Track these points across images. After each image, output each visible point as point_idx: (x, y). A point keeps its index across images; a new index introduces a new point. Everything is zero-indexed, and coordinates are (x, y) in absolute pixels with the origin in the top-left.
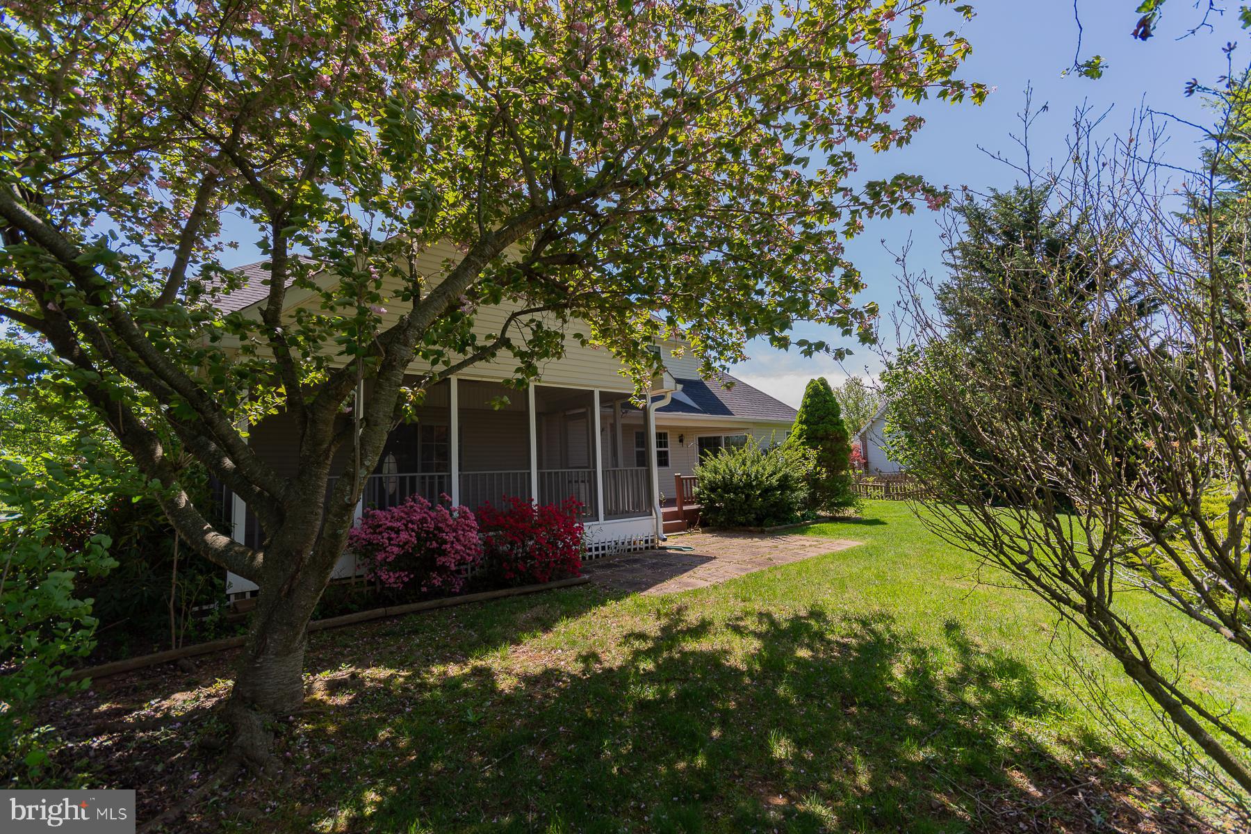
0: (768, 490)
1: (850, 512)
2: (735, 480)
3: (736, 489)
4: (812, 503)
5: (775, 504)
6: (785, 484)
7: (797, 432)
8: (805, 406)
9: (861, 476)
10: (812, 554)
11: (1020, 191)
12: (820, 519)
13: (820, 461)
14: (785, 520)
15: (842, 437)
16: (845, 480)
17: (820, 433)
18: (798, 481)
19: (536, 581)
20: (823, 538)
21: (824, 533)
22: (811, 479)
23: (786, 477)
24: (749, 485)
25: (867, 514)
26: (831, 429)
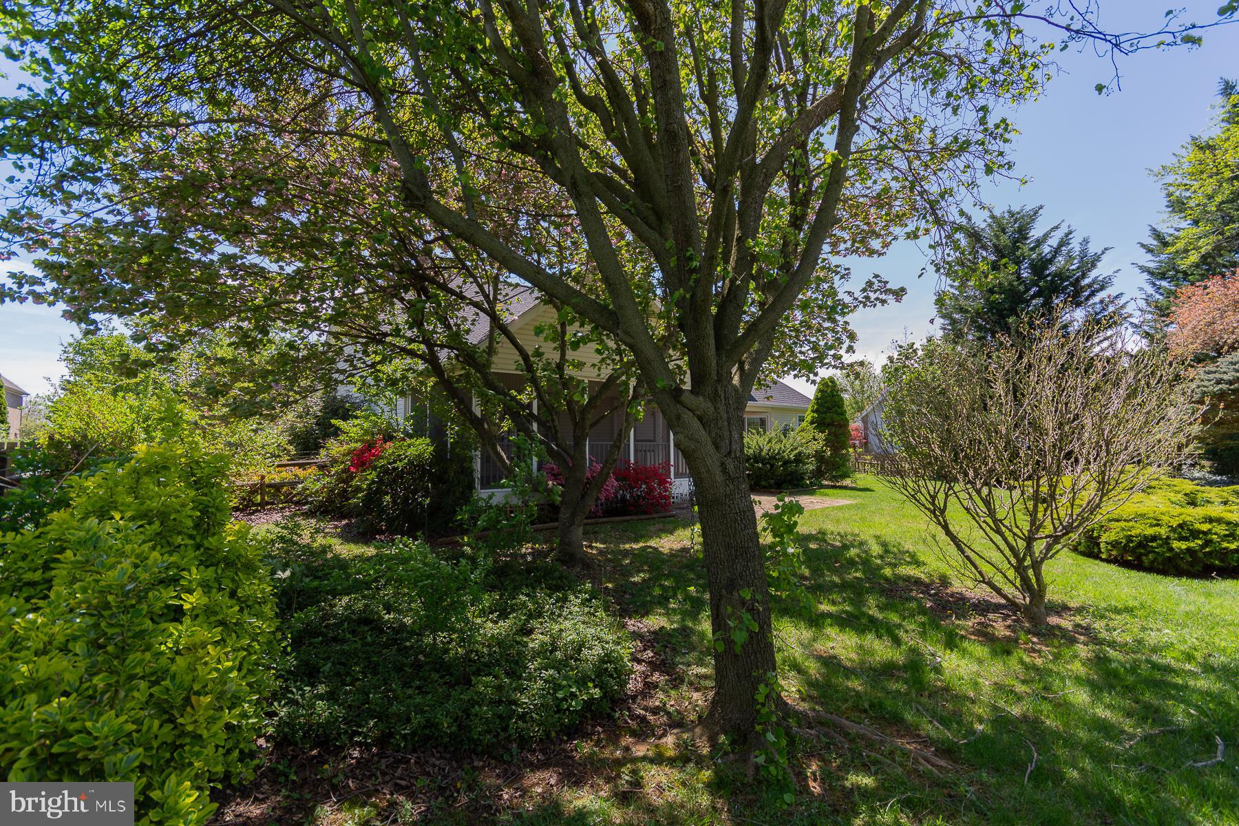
0: (786, 463)
1: (847, 482)
2: (763, 453)
3: (763, 461)
4: (818, 474)
5: (792, 473)
6: (799, 459)
7: (809, 418)
8: (817, 399)
9: (859, 455)
10: (818, 506)
11: (1012, 214)
12: (822, 487)
13: (828, 441)
14: (797, 486)
15: (844, 424)
16: (845, 458)
17: (828, 420)
18: (808, 457)
19: (645, 513)
20: (827, 498)
21: (827, 495)
22: (819, 456)
23: (800, 453)
24: (773, 458)
25: (860, 484)
26: (837, 418)
